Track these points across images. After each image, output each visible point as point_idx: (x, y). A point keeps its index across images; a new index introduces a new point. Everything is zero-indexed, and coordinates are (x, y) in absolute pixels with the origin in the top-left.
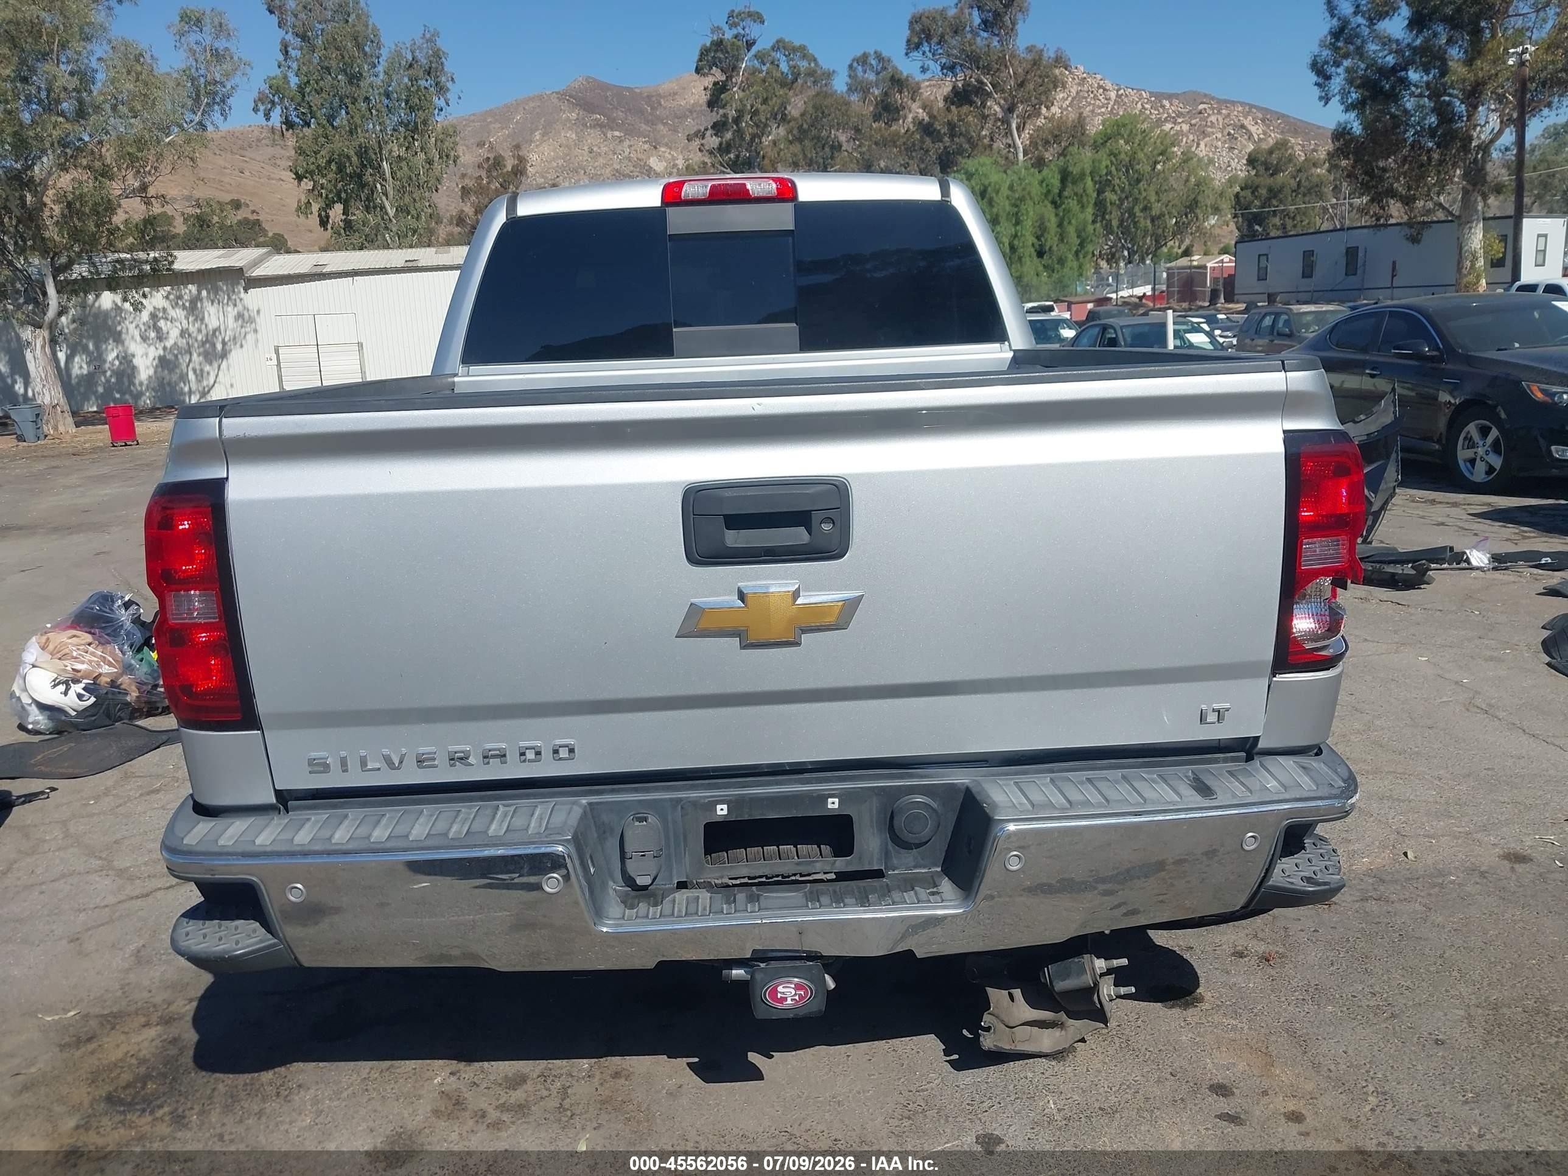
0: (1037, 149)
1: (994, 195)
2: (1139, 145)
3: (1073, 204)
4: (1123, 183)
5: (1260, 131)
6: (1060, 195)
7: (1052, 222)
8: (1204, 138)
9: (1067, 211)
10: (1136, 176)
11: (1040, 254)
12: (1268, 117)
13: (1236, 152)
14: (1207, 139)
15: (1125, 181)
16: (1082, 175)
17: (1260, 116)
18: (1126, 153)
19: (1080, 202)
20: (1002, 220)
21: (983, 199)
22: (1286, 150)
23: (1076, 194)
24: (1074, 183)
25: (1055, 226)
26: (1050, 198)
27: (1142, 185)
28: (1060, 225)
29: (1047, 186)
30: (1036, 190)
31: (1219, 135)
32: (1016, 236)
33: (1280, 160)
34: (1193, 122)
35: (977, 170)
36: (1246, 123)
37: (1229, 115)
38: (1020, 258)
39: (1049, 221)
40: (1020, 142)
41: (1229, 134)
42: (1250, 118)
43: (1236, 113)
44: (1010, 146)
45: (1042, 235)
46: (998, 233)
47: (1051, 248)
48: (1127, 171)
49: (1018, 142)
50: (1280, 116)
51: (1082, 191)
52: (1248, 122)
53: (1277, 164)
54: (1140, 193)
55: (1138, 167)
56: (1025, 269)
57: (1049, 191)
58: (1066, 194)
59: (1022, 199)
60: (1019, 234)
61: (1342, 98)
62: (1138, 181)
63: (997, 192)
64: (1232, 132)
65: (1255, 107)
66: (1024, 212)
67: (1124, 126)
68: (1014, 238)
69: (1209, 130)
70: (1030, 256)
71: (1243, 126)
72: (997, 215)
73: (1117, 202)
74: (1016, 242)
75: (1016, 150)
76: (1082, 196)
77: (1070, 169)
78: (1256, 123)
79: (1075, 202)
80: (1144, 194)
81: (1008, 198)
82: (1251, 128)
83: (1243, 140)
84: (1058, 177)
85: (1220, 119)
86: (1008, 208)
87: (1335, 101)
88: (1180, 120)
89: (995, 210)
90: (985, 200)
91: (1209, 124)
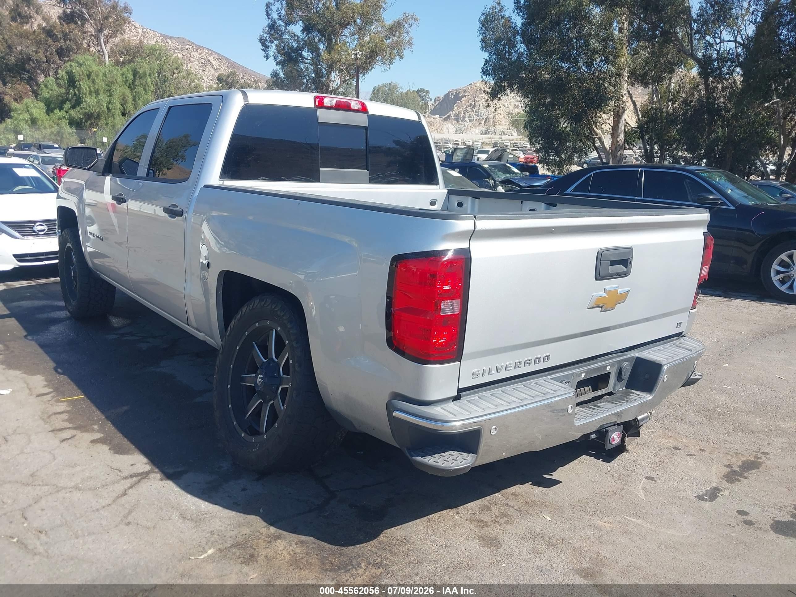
0: (116, 55)
1: (95, 78)
2: (164, 62)
3: (141, 90)
4: (157, 81)
5: (217, 64)
6: (133, 83)
7: (130, 98)
8: (190, 63)
9: (138, 93)
10: (164, 78)
11: (124, 114)
12: (220, 58)
13: (206, 73)
14: (191, 64)
15: (158, 80)
16: (145, 74)
17: (217, 57)
18: (158, 65)
19: (145, 90)
20: (101, 92)
21: (89, 79)
22: (236, 77)
23: (142, 84)
24: (140, 78)
25: (131, 100)
26: (128, 85)
27: (167, 84)
28: (134, 100)
29: (126, 77)
30: (120, 79)
31: (197, 63)
32: (110, 103)
33: (233, 80)
34: (184, 54)
35: (84, 62)
36: (210, 59)
37: (201, 53)
38: (113, 115)
39: (128, 97)
40: (106, 50)
41: (202, 63)
42: (212, 57)
43: (205, 53)
44: (99, 51)
45: (124, 104)
46: (99, 99)
47: (129, 111)
48: (159, 75)
49: (105, 50)
50: (226, 59)
51: (145, 83)
52: (211, 59)
53: (231, 83)
54: (166, 88)
55: (165, 74)
56: (116, 121)
57: (127, 80)
58: (136, 83)
59: (112, 83)
60: (112, 102)
61: (275, 58)
62: (165, 81)
63: (97, 76)
64: (204, 62)
65: (214, 52)
66: (114, 90)
67: (156, 50)
68: (109, 104)
69: (192, 59)
70: (118, 115)
71: (209, 61)
72: (98, 89)
73: (154, 91)
74: (110, 106)
75: (103, 54)
76: (145, 86)
77: (138, 70)
78: (215, 60)
79: (142, 88)
80: (169, 88)
81: (103, 80)
82: (212, 61)
83: (209, 67)
84: (131, 73)
85: (197, 55)
86: (104, 86)
87: (272, 59)
88: (177, 51)
89: (96, 86)
90: (90, 80)
91: (192, 56)
